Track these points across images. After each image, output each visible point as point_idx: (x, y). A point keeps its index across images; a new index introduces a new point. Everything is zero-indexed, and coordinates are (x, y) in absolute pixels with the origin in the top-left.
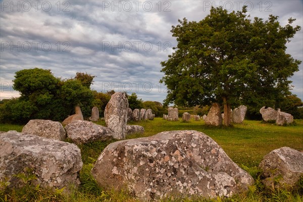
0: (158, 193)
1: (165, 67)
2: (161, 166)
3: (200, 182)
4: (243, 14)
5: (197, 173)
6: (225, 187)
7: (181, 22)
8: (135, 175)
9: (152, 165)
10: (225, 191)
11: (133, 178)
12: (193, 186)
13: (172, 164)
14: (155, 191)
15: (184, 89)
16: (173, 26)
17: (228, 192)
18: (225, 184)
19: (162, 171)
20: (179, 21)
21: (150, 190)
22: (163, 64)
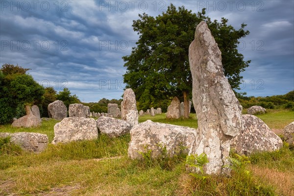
0: (248, 151)
1: (127, 62)
2: (247, 135)
3: (264, 143)
4: (202, 15)
5: (262, 138)
6: (276, 145)
7: (141, 17)
8: (236, 141)
9: (243, 135)
10: (276, 148)
11: (235, 143)
12: (262, 146)
13: (251, 134)
14: (246, 150)
15: (152, 85)
16: (134, 21)
17: (277, 148)
18: (275, 143)
19: (248, 138)
20: (139, 15)
21: (243, 150)
22: (125, 59)
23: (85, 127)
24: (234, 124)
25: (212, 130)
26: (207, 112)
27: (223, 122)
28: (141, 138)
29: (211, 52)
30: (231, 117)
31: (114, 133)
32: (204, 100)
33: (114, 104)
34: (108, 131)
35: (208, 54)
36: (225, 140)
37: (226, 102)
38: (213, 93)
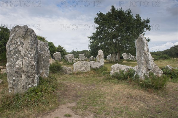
23: (86, 65)
24: (152, 66)
25: (144, 68)
26: (143, 62)
27: (148, 65)
28: (115, 69)
29: (145, 44)
30: (151, 64)
31: (96, 67)
32: (142, 59)
33: (82, 54)
34: (94, 67)
35: (145, 45)
36: (148, 71)
37: (149, 60)
38: (145, 57)
